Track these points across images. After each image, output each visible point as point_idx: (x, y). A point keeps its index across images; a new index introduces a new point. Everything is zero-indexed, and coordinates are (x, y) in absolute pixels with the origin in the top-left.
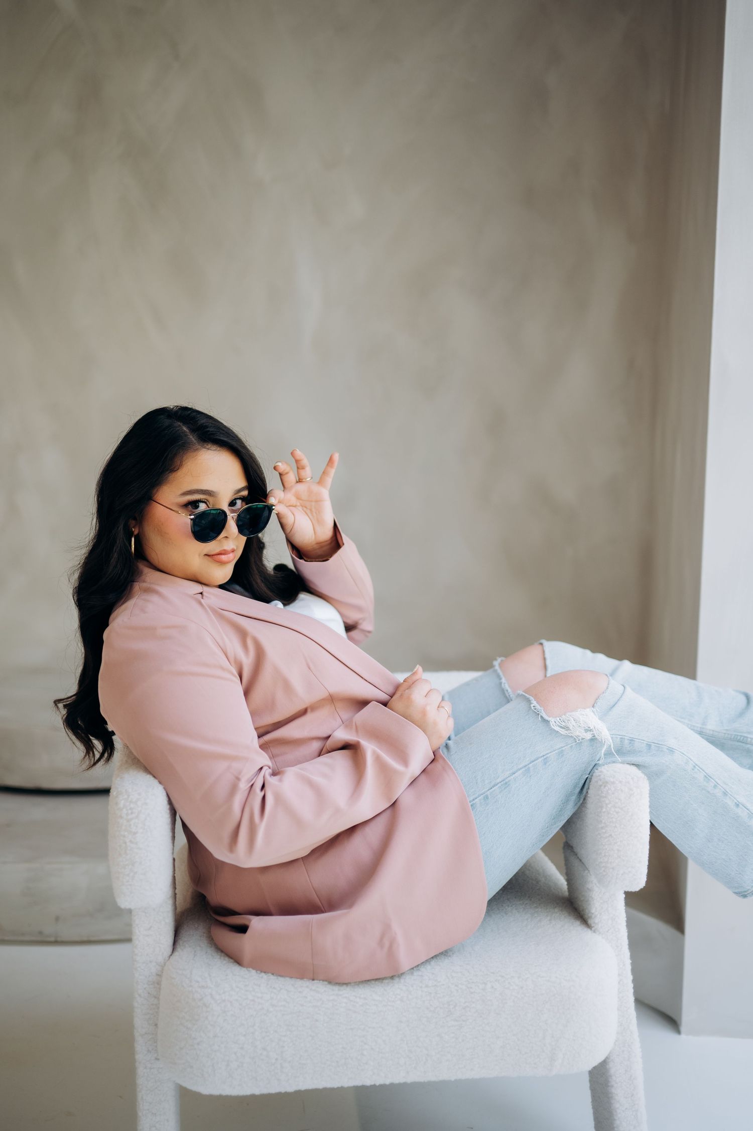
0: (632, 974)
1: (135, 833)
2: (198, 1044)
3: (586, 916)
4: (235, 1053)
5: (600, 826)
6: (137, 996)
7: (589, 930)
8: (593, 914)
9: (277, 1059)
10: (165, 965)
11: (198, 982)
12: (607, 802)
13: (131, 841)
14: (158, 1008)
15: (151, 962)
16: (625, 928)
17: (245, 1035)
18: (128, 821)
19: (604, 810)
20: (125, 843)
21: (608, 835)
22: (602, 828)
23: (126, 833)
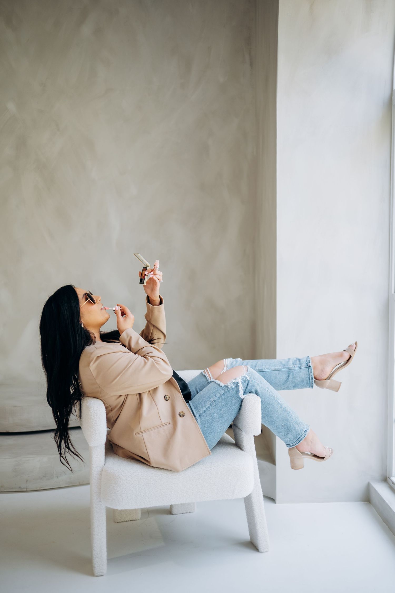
0: (258, 466)
1: (96, 420)
2: (117, 491)
3: (242, 447)
4: (130, 494)
5: (245, 414)
6: (93, 479)
7: (243, 452)
8: (244, 446)
9: (143, 496)
10: (103, 468)
11: (117, 471)
12: (247, 405)
13: (95, 423)
14: (101, 483)
15: (98, 467)
16: (255, 450)
17: (133, 488)
19: (246, 408)
20: (93, 424)
21: (248, 416)
22: (246, 414)
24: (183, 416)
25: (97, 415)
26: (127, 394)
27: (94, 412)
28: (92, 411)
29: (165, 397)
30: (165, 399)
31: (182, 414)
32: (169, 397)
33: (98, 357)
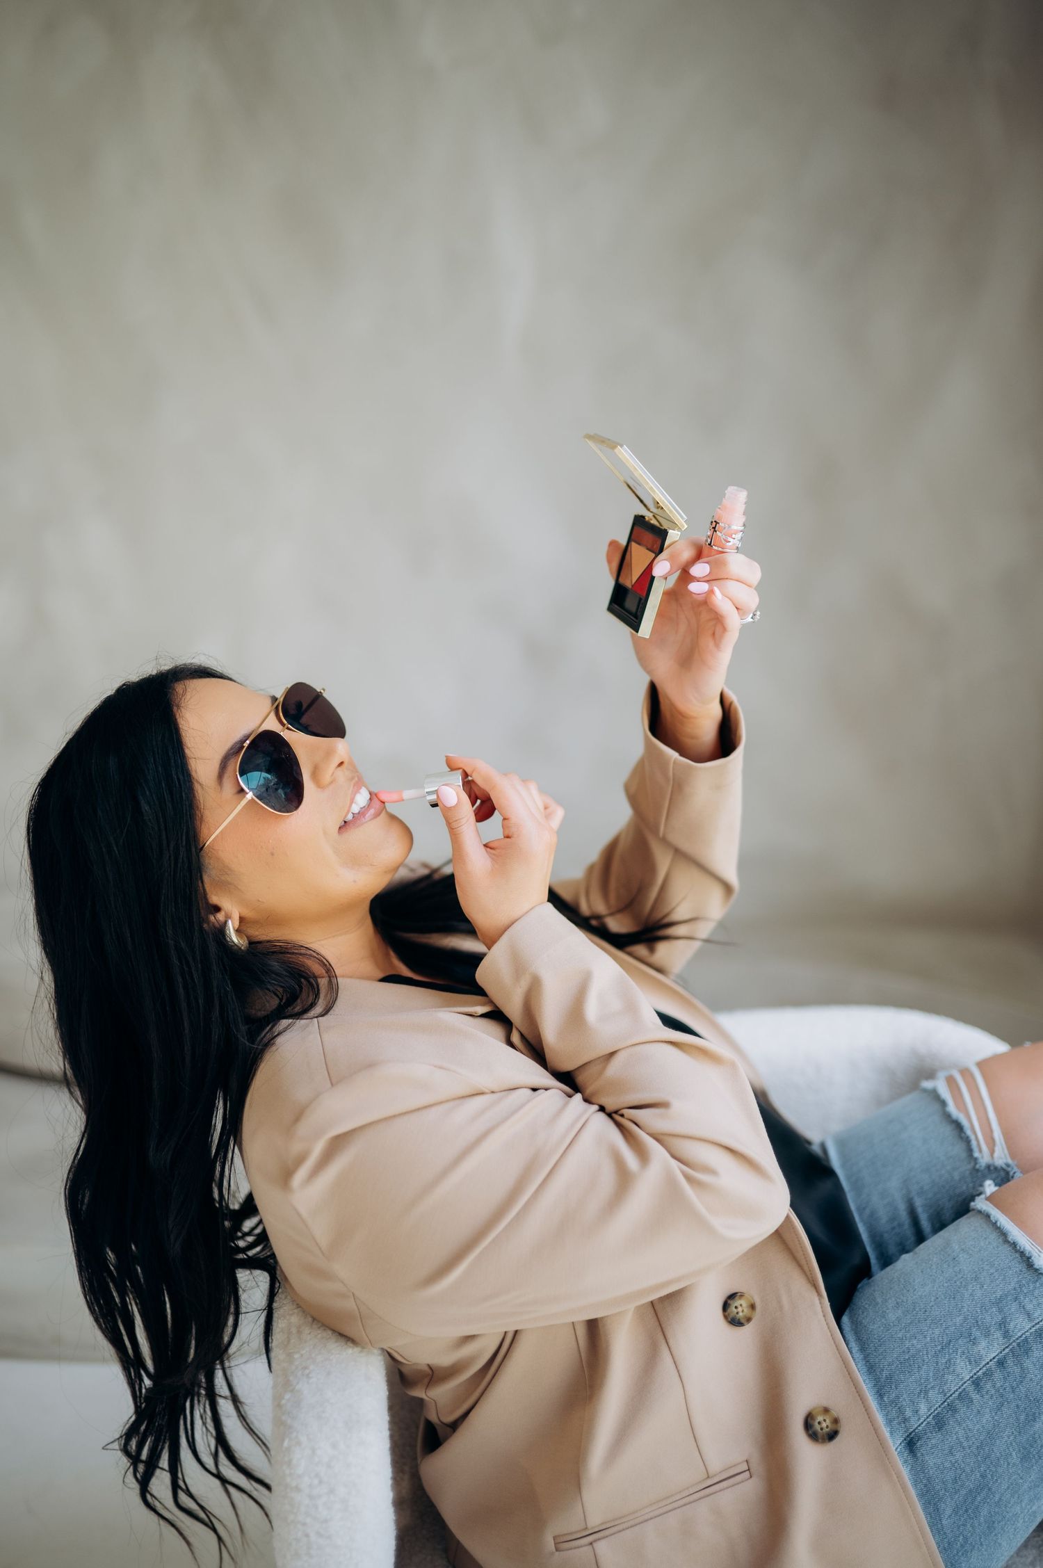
13: (319, 1534)
18: (311, 1497)
20: (307, 1536)
23: (308, 1520)
24: (832, 1436)
25: (332, 1491)
26: (512, 1329)
27: (317, 1475)
28: (300, 1471)
29: (725, 1306)
30: (726, 1317)
31: (822, 1423)
32: (753, 1307)
33: (338, 1144)
